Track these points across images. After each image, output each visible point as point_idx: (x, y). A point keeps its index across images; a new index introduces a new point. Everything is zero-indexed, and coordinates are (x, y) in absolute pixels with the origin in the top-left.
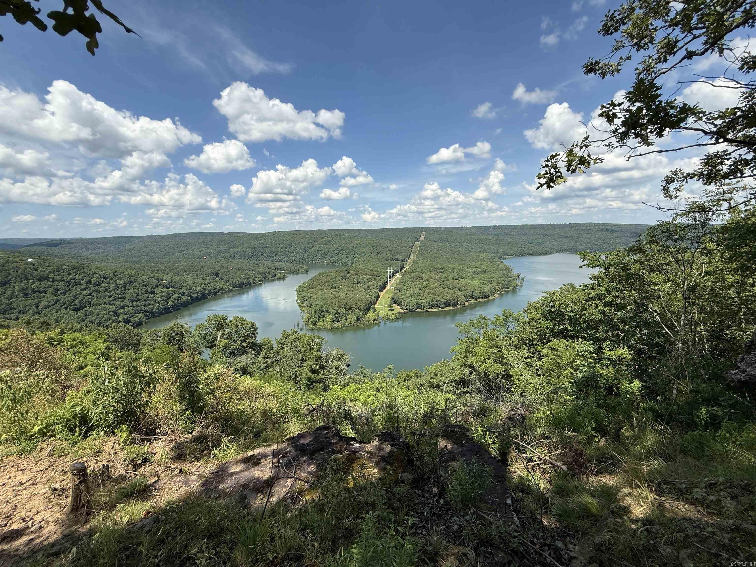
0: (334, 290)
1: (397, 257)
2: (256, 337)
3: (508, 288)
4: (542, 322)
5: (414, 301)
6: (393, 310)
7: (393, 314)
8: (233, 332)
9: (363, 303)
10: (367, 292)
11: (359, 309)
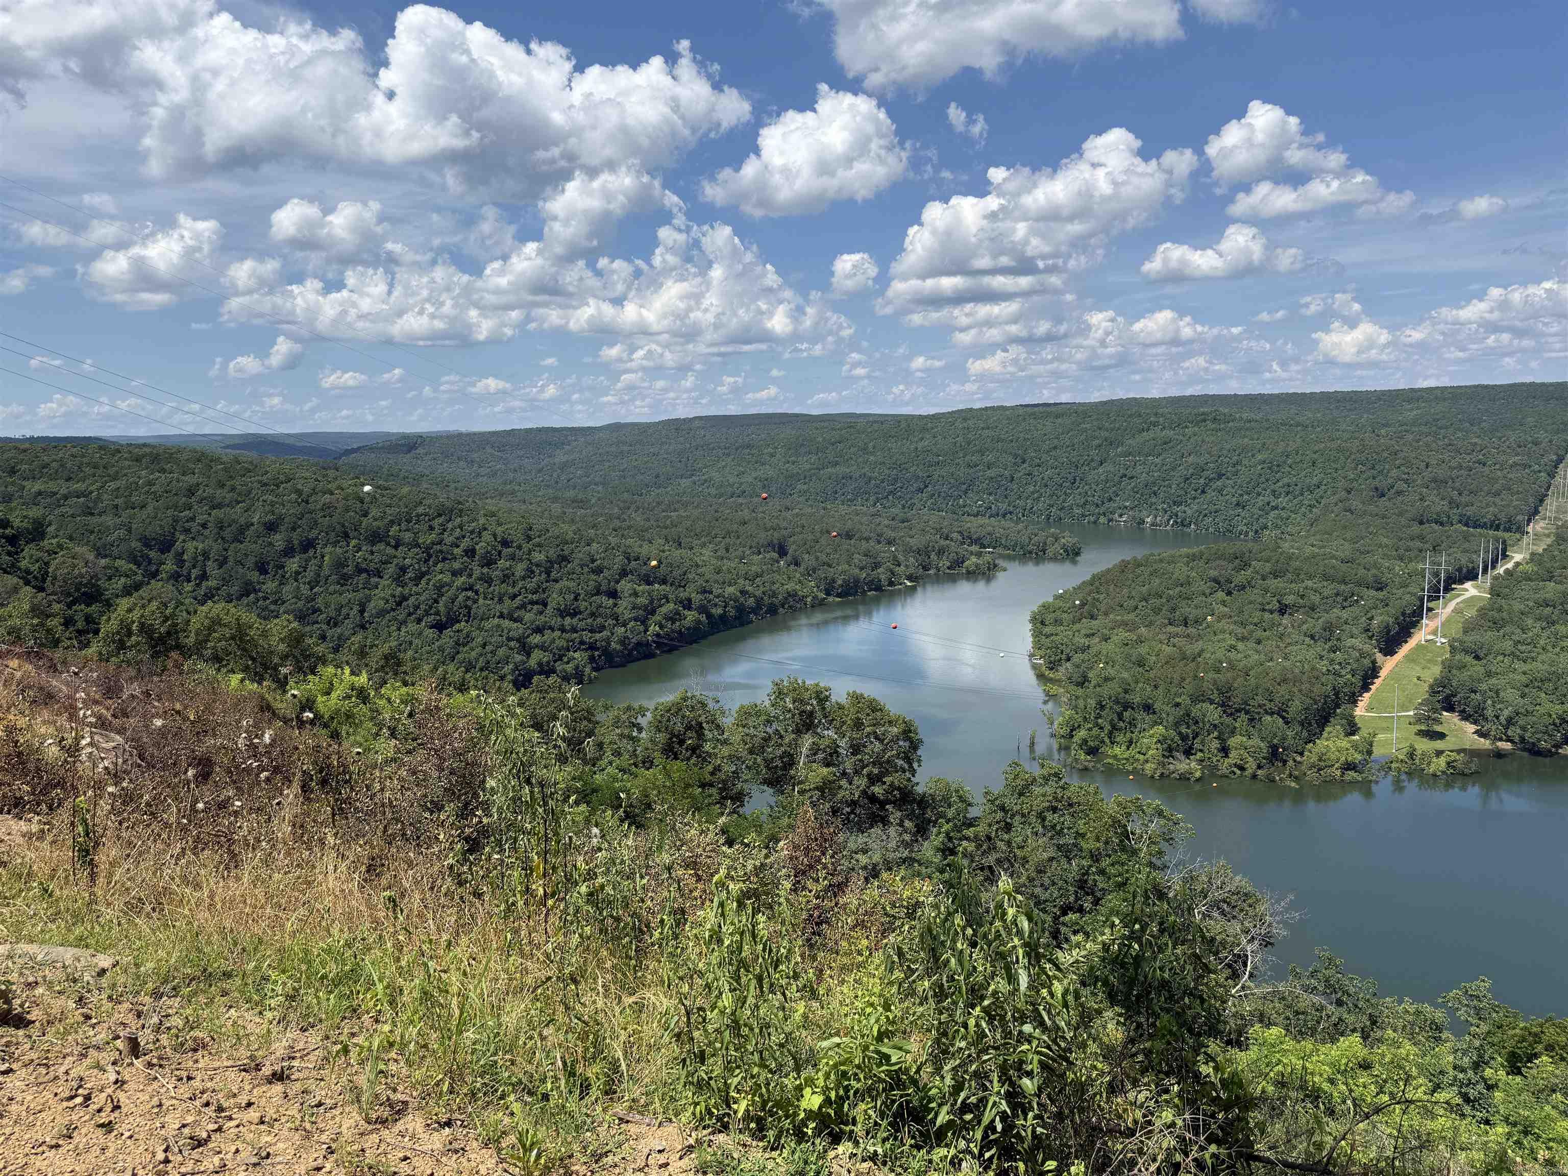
0: (1180, 629)
2: (913, 773)
5: (1549, 707)
6: (1441, 736)
7: (1439, 753)
8: (843, 743)
9: (1300, 691)
10: (1321, 648)
11: (1281, 712)
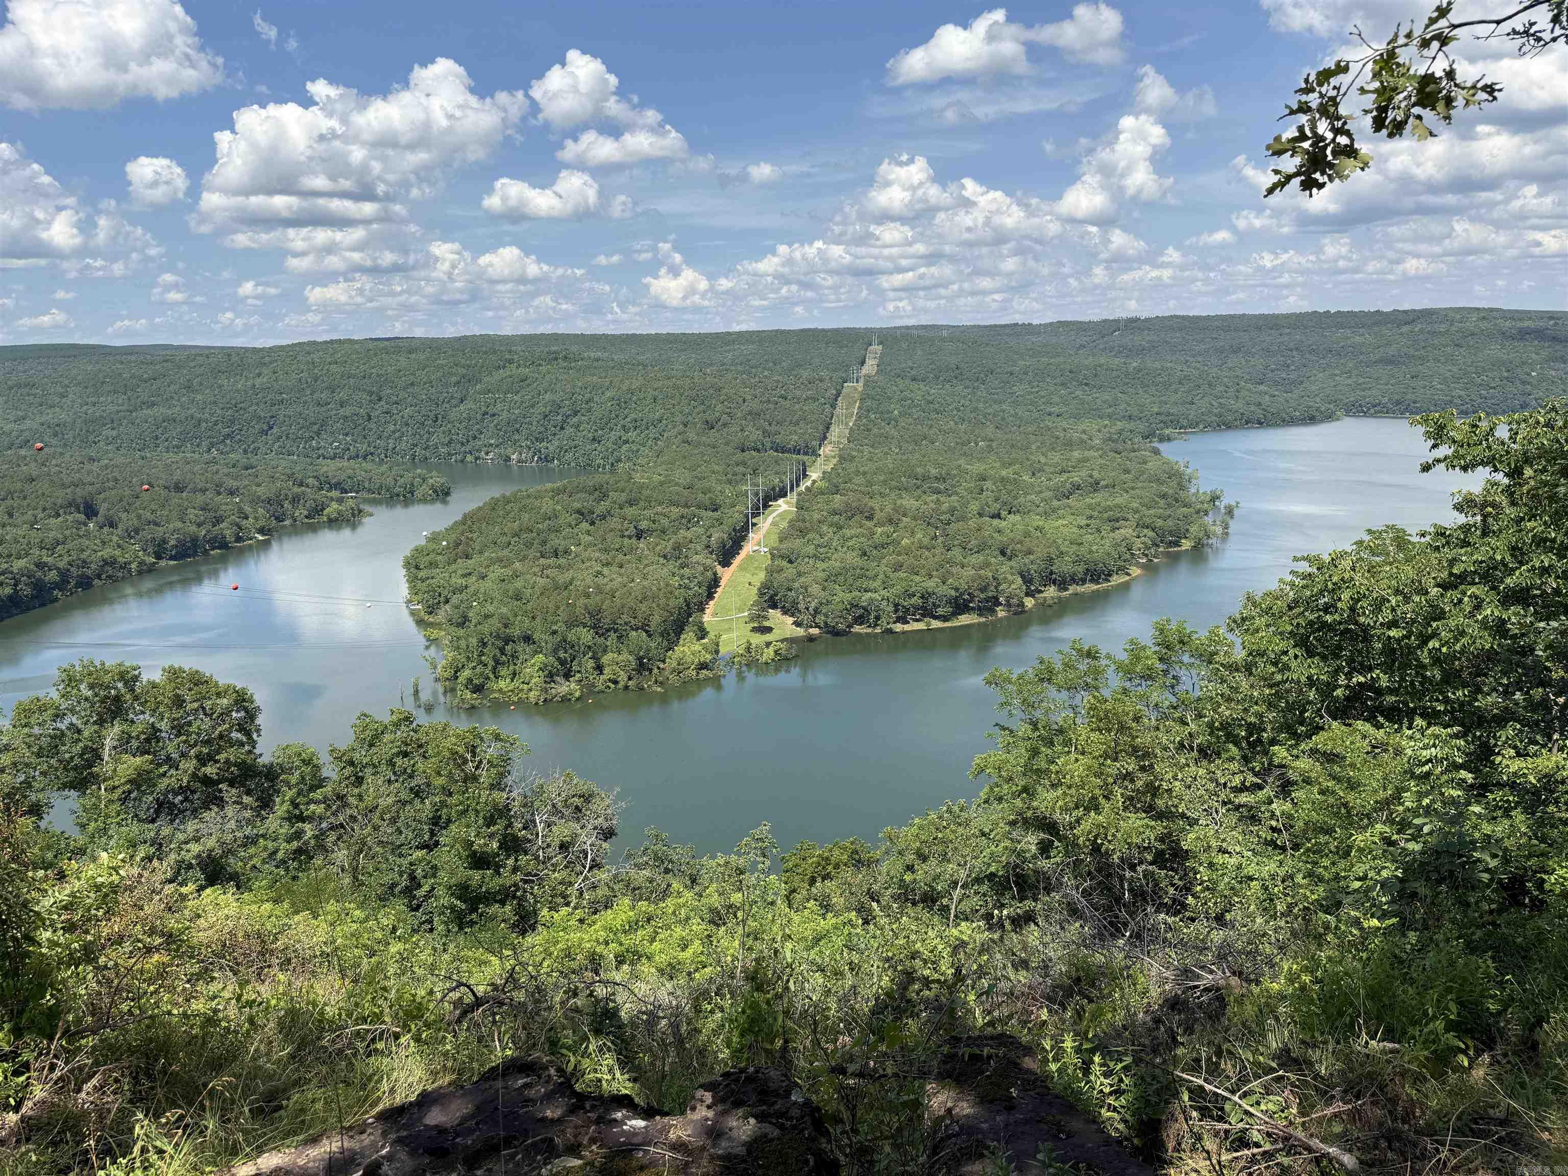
0: (551, 561)
1: (778, 439)
2: (253, 744)
3: (1177, 544)
4: (1294, 664)
5: (842, 596)
6: (769, 630)
7: (768, 644)
8: (164, 725)
9: (658, 606)
10: (672, 565)
11: (644, 627)
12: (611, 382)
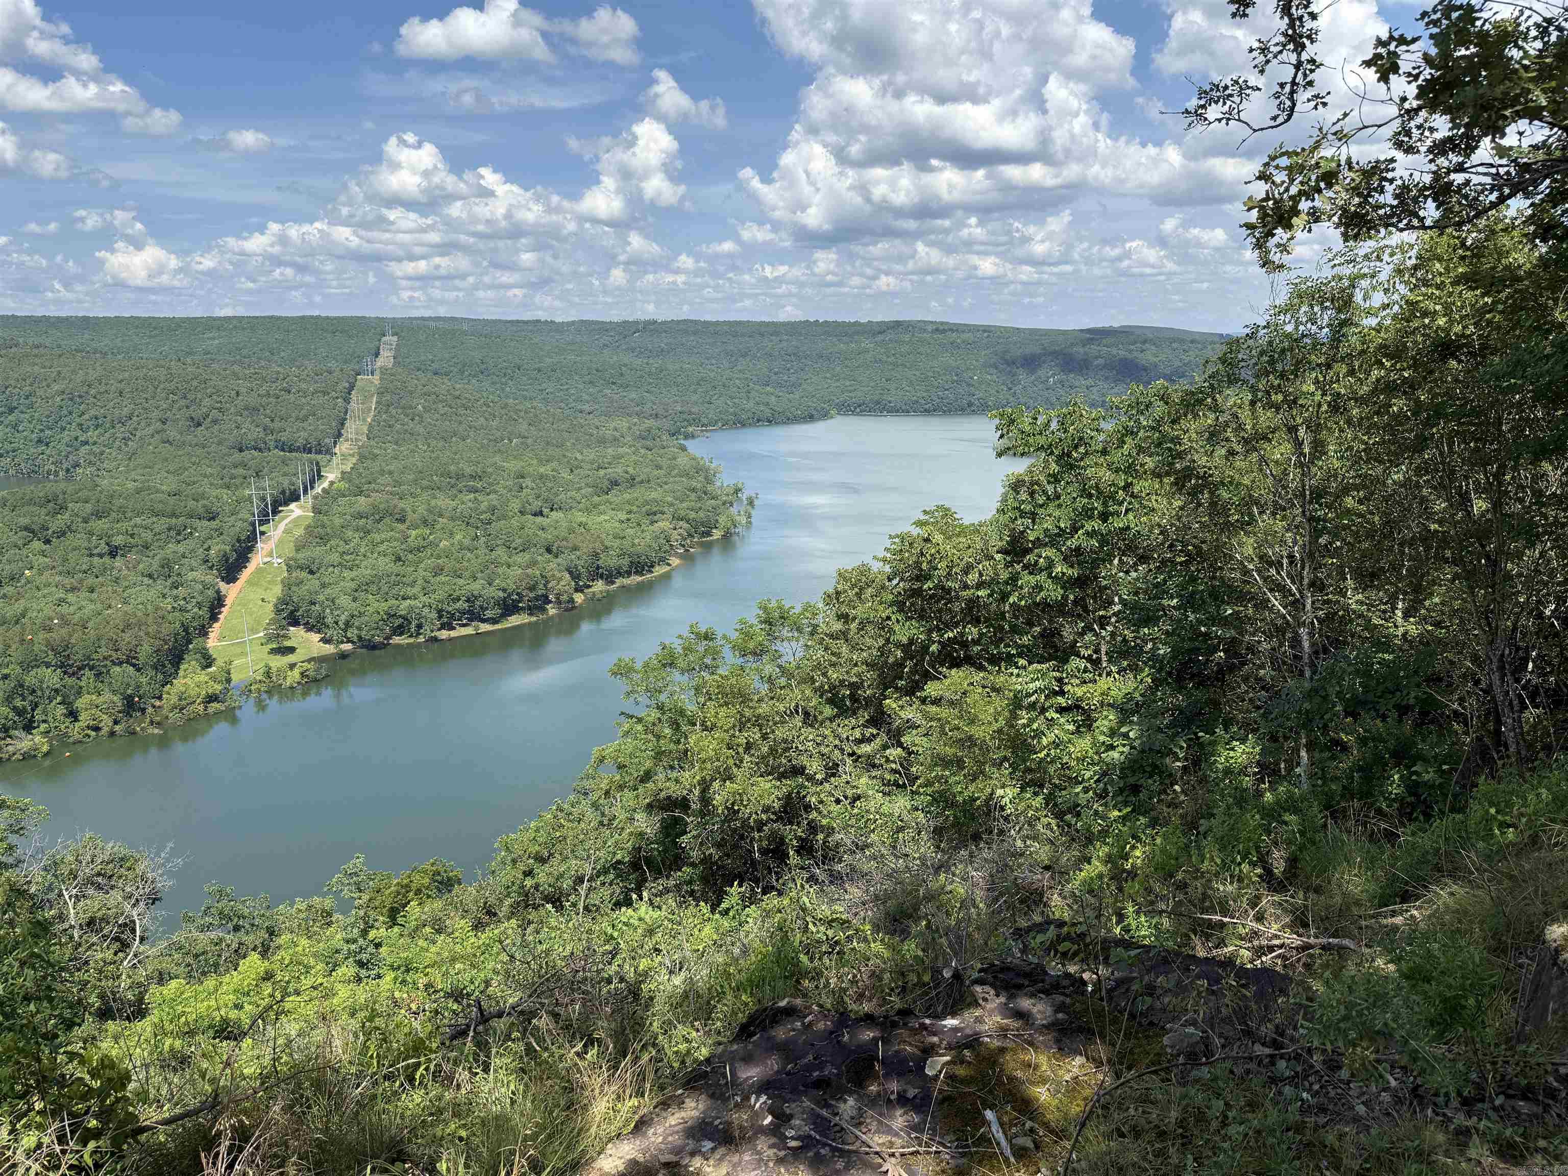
1: (283, 437)
3: (709, 534)
5: (376, 606)
6: (292, 650)
7: (292, 666)
9: (147, 634)
10: (160, 585)
11: (130, 660)
12: (59, 373)
